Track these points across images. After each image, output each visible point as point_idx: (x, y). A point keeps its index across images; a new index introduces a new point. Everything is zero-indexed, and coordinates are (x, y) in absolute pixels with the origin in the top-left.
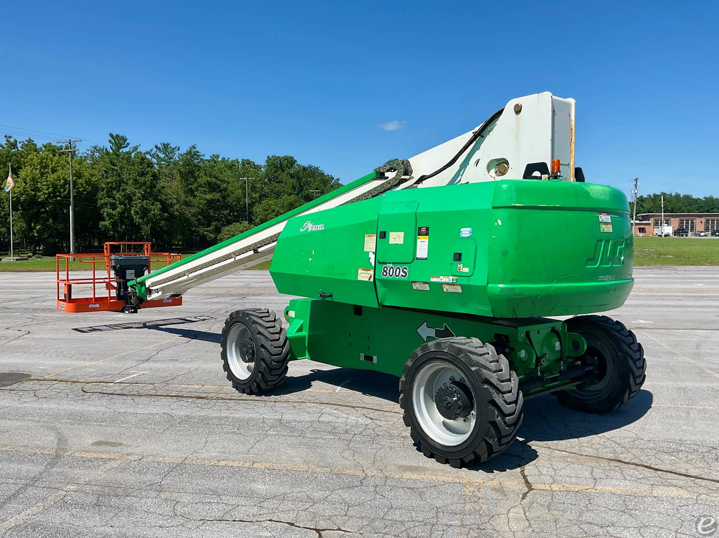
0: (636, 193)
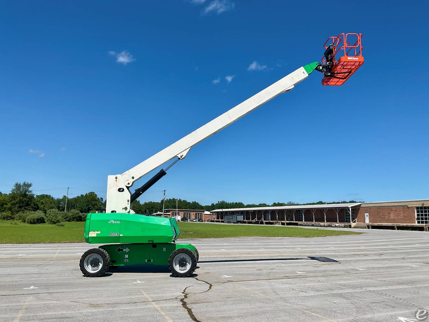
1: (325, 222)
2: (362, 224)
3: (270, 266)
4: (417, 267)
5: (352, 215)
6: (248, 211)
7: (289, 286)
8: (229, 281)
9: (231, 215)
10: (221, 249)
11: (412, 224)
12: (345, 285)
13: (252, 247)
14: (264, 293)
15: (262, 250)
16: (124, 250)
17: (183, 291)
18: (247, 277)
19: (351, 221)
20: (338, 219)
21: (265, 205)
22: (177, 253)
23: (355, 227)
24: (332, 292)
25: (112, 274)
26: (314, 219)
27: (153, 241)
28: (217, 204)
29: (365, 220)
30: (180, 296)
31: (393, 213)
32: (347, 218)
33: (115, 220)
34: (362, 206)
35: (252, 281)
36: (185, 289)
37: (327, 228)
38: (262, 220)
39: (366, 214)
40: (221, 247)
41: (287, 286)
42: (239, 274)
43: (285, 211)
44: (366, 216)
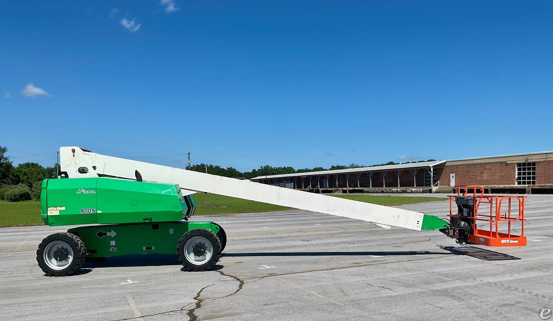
0: (189, 163)
1: (399, 186)
2: (445, 187)
3: (331, 248)
4: (539, 242)
5: (433, 177)
6: (299, 177)
7: (363, 278)
8: (271, 275)
9: (278, 182)
10: (262, 226)
11: (511, 186)
12: (447, 275)
13: (306, 222)
14: (324, 293)
15: (318, 225)
16: (108, 234)
17: (196, 295)
18: (297, 266)
19: (432, 184)
20: (415, 182)
21: (321, 169)
22: (189, 237)
23: (436, 192)
24: (431, 287)
25: (91, 271)
26: (384, 184)
27: (151, 219)
28: (260, 169)
29: (450, 182)
30: (189, 306)
31: (487, 172)
32: (426, 181)
33: (87, 189)
34: (447, 164)
35: (306, 273)
36: (199, 290)
37: (401, 194)
38: (318, 187)
39: (451, 175)
40: (263, 224)
41: (360, 279)
42: (286, 262)
43: (347, 175)
44: (451, 177)
